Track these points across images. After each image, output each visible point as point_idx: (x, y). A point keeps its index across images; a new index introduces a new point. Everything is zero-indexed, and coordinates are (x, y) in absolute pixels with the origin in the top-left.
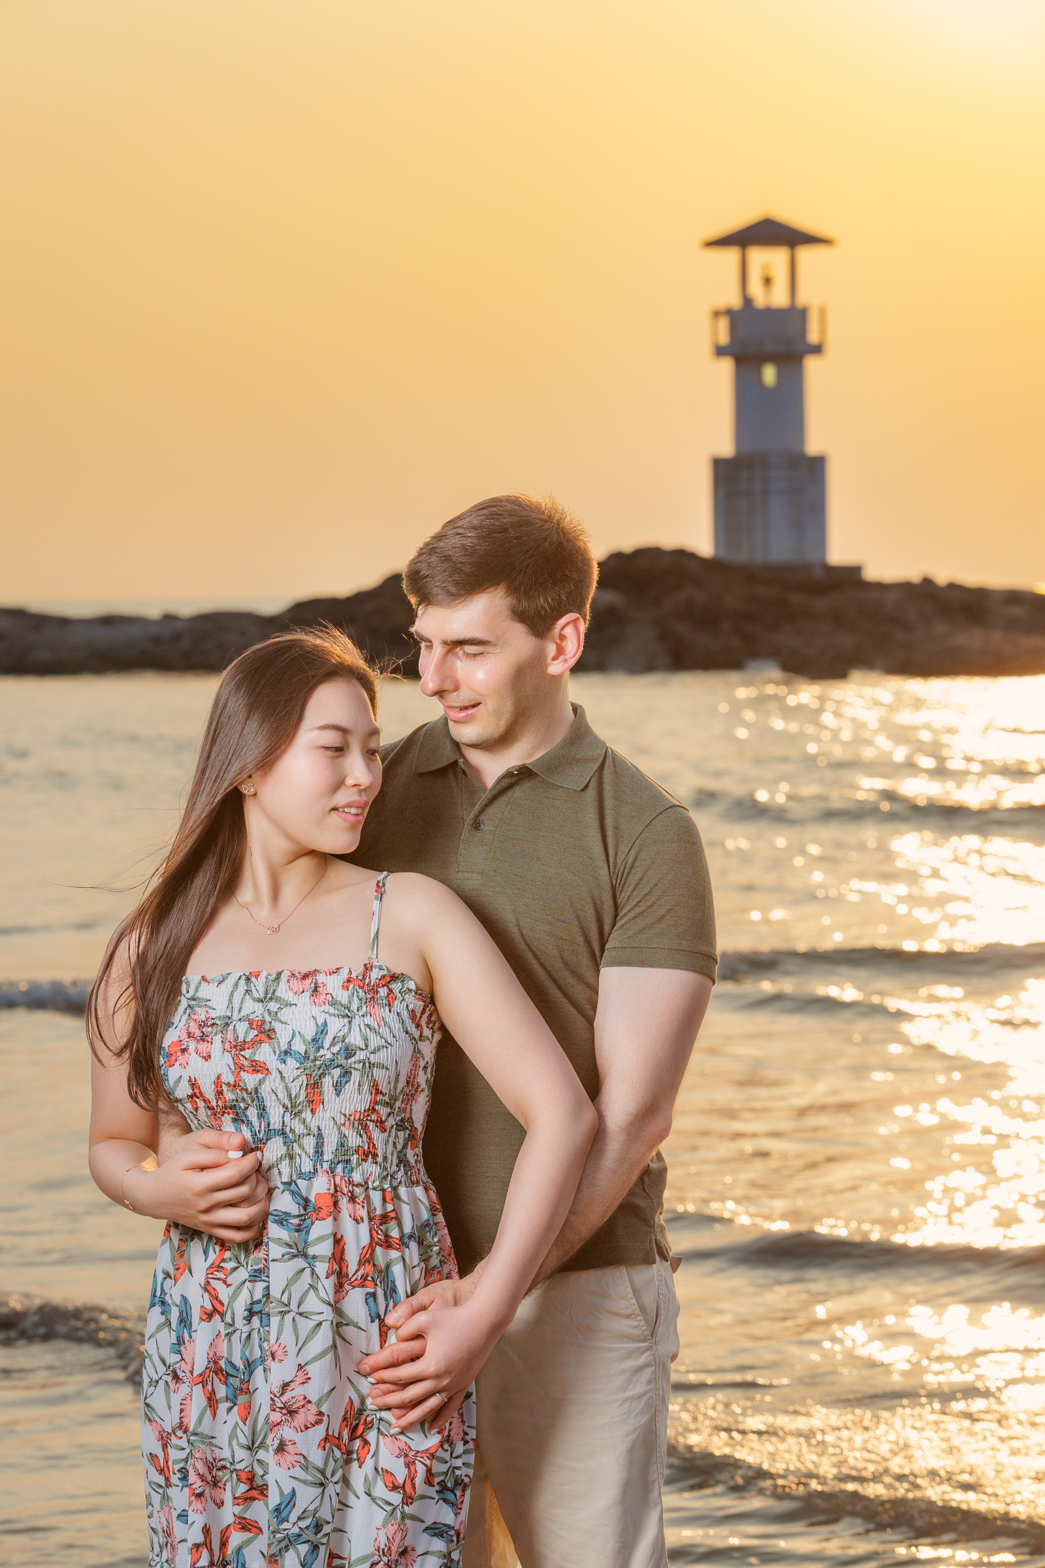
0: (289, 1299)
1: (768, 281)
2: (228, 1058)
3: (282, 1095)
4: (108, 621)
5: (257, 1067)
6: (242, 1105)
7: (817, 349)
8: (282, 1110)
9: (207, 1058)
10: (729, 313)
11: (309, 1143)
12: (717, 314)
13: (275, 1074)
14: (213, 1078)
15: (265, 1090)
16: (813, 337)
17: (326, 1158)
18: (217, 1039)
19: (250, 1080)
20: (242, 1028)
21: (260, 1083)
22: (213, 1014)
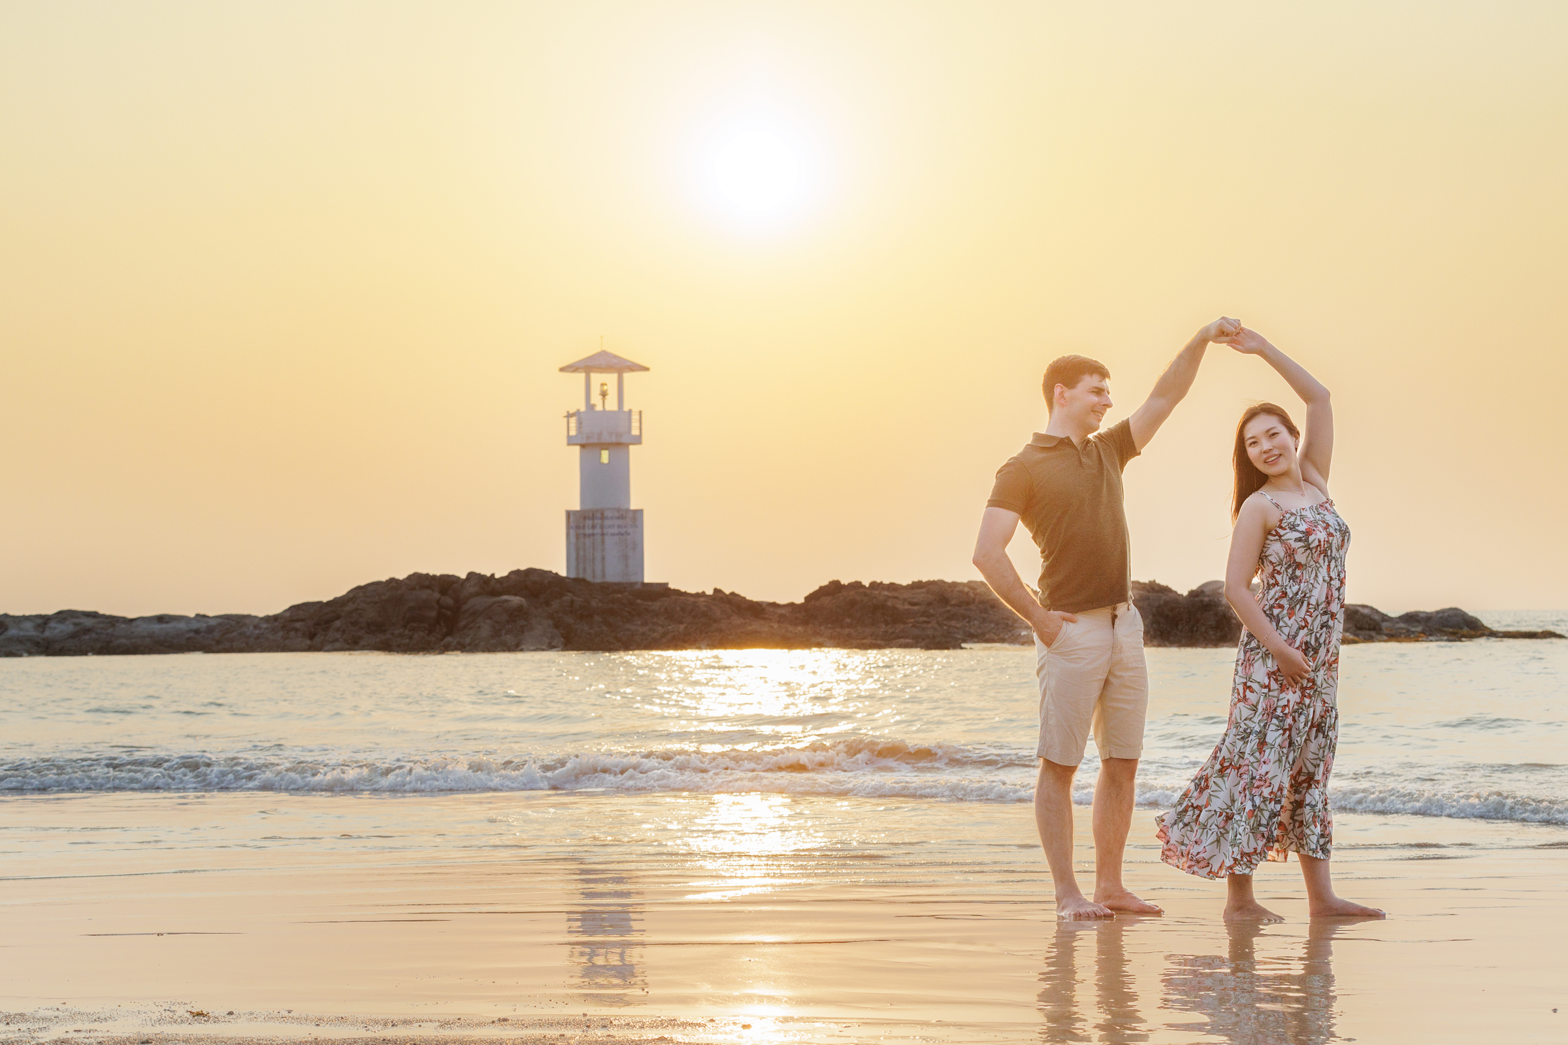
1: (604, 394)
4: (161, 619)
7: (638, 440)
10: (577, 413)
12: (569, 416)
16: (635, 432)
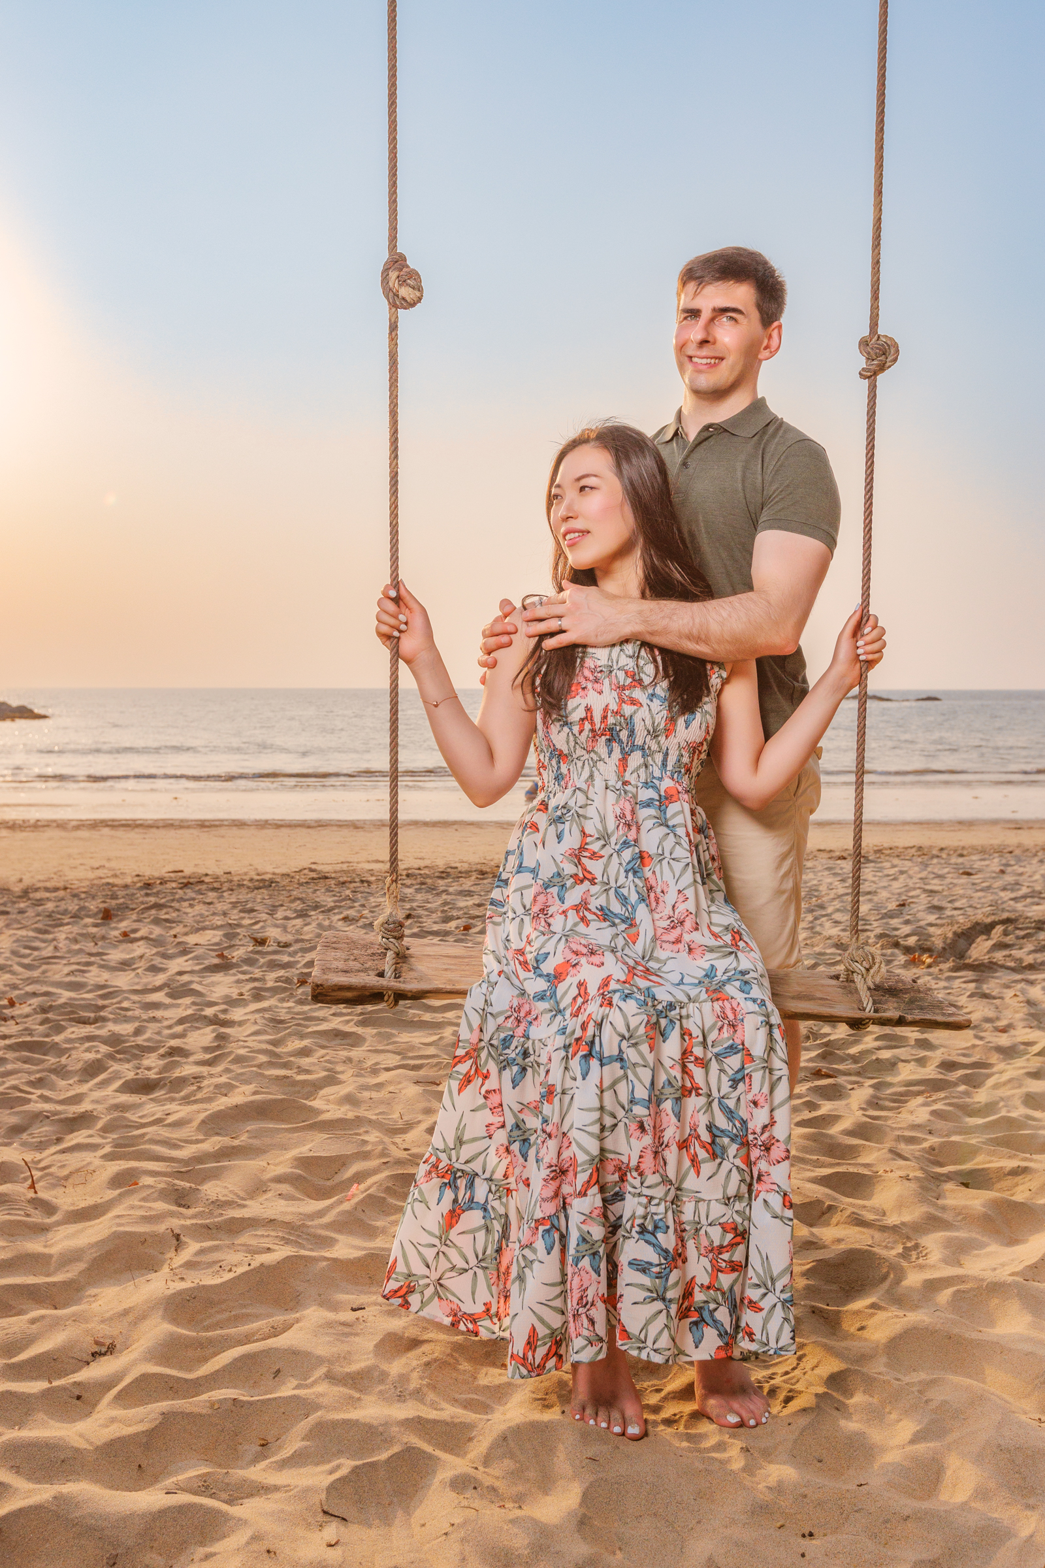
0: (663, 850)
2: (615, 694)
3: (648, 722)
5: (633, 702)
6: (618, 728)
8: (646, 733)
9: (600, 693)
11: (659, 758)
13: (646, 707)
14: (604, 706)
15: (637, 719)
17: (668, 768)
18: (606, 681)
19: (628, 710)
20: (621, 675)
21: (635, 712)
22: (599, 663)
